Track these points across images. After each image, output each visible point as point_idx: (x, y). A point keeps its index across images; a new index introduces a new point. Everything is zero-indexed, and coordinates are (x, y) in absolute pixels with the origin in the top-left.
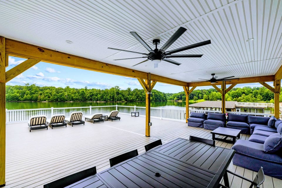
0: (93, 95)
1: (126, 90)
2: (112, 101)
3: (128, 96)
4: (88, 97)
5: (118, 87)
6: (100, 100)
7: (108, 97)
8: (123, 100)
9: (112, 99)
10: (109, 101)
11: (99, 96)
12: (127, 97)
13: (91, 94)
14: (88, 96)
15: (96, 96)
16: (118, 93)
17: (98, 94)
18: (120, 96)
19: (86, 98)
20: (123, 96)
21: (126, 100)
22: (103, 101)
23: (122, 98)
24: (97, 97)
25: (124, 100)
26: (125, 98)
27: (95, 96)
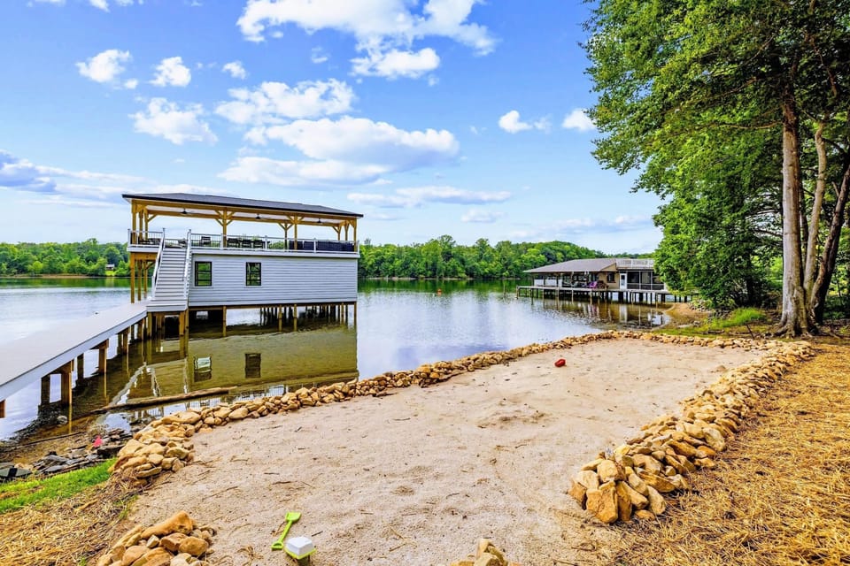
0: (383, 260)
1: (474, 247)
2: (430, 277)
3: (477, 264)
4: (371, 266)
5: (450, 238)
6: (399, 274)
7: (421, 267)
8: (460, 275)
9: (430, 272)
10: (422, 276)
11: (398, 263)
12: (474, 266)
13: (378, 258)
14: (370, 263)
15: (391, 262)
16: (448, 256)
17: (396, 259)
18: (453, 261)
19: (366, 268)
20: (463, 262)
21: (471, 275)
22: (406, 275)
23: (460, 269)
24: (391, 267)
25: (464, 275)
26: (466, 269)
27: (387, 264)
